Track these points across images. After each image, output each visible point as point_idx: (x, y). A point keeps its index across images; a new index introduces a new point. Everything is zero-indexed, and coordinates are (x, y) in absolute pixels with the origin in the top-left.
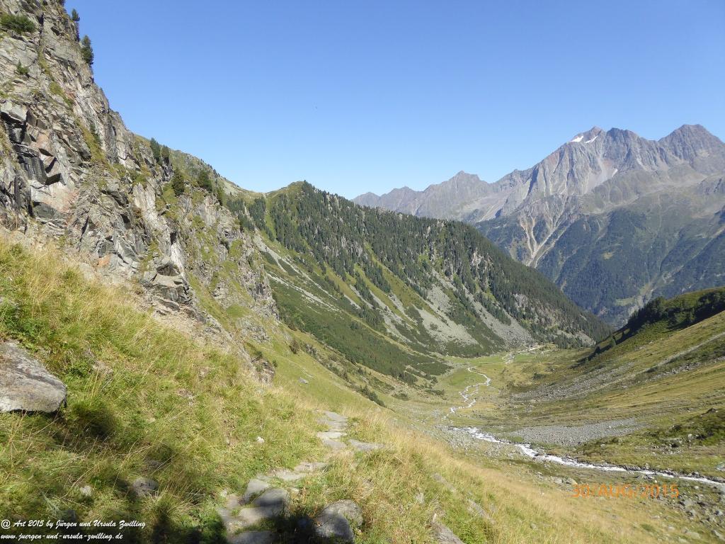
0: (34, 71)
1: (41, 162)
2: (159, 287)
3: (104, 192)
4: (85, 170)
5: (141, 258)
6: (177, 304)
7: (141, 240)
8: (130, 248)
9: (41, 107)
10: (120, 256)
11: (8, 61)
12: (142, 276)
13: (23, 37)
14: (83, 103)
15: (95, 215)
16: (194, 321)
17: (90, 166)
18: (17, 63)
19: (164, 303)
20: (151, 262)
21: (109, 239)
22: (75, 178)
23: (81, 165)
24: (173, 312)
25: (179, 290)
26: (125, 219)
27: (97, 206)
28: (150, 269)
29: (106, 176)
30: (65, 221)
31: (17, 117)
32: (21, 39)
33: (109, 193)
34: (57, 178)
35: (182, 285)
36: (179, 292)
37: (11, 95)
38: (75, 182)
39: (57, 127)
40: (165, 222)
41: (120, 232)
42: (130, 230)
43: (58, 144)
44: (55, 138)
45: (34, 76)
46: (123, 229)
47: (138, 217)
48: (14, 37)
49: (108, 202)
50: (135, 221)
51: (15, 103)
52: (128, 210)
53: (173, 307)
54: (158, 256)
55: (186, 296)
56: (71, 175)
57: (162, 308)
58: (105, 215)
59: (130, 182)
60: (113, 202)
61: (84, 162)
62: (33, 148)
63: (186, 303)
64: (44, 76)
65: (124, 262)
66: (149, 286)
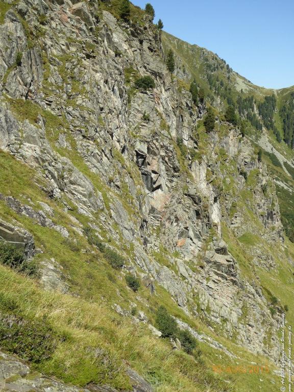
0: (153, 116)
1: (152, 178)
2: (215, 263)
3: (186, 195)
4: (175, 179)
5: (204, 240)
6: (226, 275)
7: (205, 226)
8: (198, 233)
9: (155, 141)
10: (191, 239)
11: (138, 111)
12: (205, 254)
13: (147, 92)
14: (164, 102)
15: (180, 212)
16: (236, 288)
17: (179, 176)
18: (143, 112)
19: (217, 274)
20: (211, 243)
21: (186, 228)
22: (169, 185)
23: (173, 176)
24: (222, 281)
25: (229, 266)
26: (198, 213)
27: (180, 206)
28: (210, 249)
29: (188, 183)
30: (161, 216)
31: (142, 152)
32: (146, 93)
33: (189, 195)
34: (159, 187)
35: (232, 263)
36: (228, 267)
37: (139, 136)
38: (168, 188)
39: (163, 154)
40: (211, 189)
41: (193, 222)
42: (200, 220)
43: (162, 164)
44: (161, 160)
45: (152, 120)
46: (195, 219)
47: (205, 211)
48: (142, 92)
49: (188, 201)
50: (203, 214)
51: (141, 141)
52: (200, 207)
53: (223, 277)
54: (216, 240)
55: (233, 270)
56: (167, 183)
57: (216, 277)
58: (185, 211)
59: (189, 159)
60: (190, 202)
61: (175, 174)
62: (148, 170)
63: (232, 275)
64: (158, 118)
65: (193, 243)
66: (208, 262)
